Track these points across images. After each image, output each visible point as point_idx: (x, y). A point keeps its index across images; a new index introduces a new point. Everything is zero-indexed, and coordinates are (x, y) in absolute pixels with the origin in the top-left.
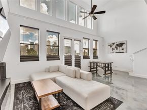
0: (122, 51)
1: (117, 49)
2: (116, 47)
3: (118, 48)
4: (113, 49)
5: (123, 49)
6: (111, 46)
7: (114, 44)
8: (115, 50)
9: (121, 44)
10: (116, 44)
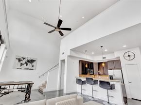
0: (31, 68)
1: (27, 65)
2: (26, 63)
3: (29, 64)
4: (22, 65)
5: (33, 66)
6: (20, 60)
7: (24, 58)
8: (25, 66)
9: (32, 60)
10: (26, 59)
